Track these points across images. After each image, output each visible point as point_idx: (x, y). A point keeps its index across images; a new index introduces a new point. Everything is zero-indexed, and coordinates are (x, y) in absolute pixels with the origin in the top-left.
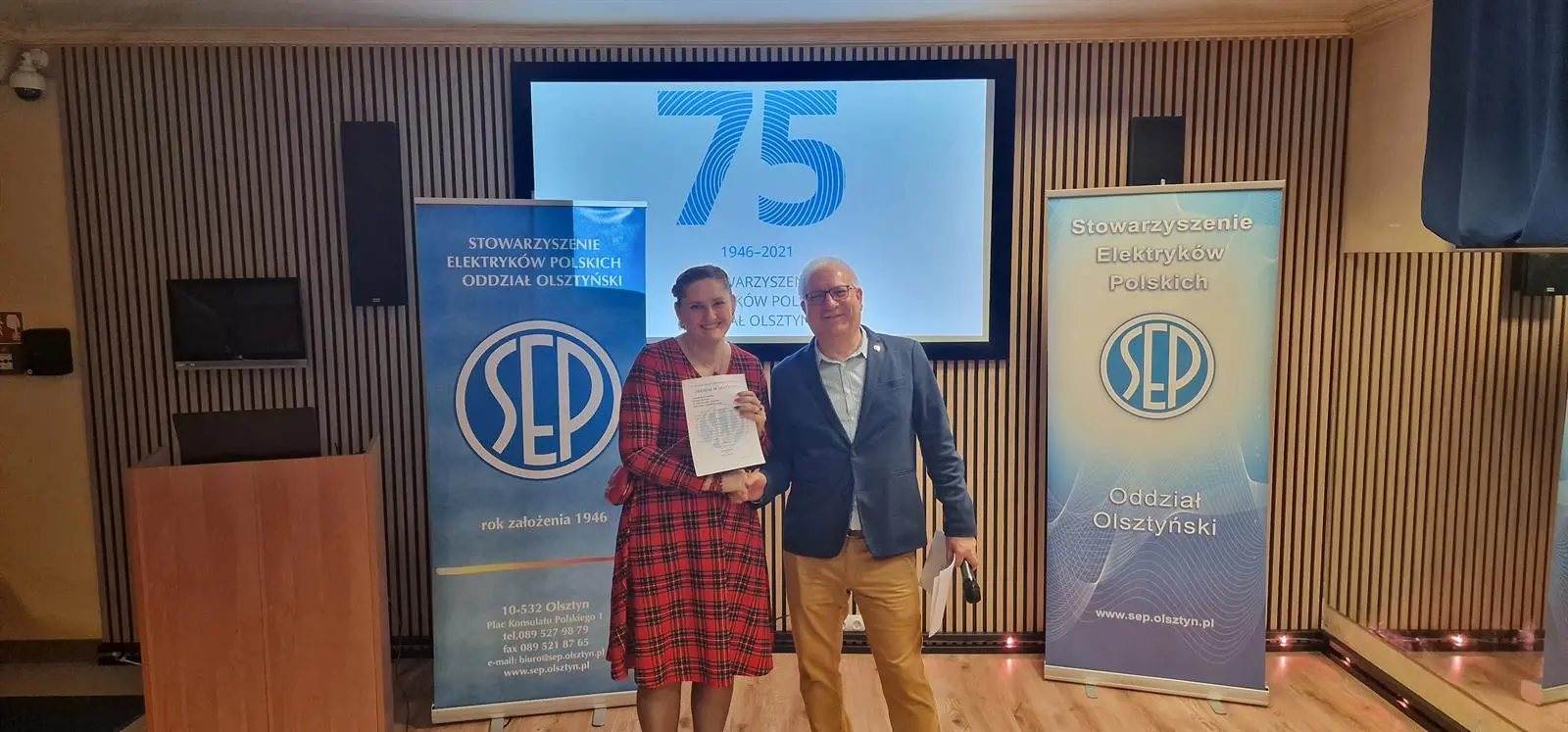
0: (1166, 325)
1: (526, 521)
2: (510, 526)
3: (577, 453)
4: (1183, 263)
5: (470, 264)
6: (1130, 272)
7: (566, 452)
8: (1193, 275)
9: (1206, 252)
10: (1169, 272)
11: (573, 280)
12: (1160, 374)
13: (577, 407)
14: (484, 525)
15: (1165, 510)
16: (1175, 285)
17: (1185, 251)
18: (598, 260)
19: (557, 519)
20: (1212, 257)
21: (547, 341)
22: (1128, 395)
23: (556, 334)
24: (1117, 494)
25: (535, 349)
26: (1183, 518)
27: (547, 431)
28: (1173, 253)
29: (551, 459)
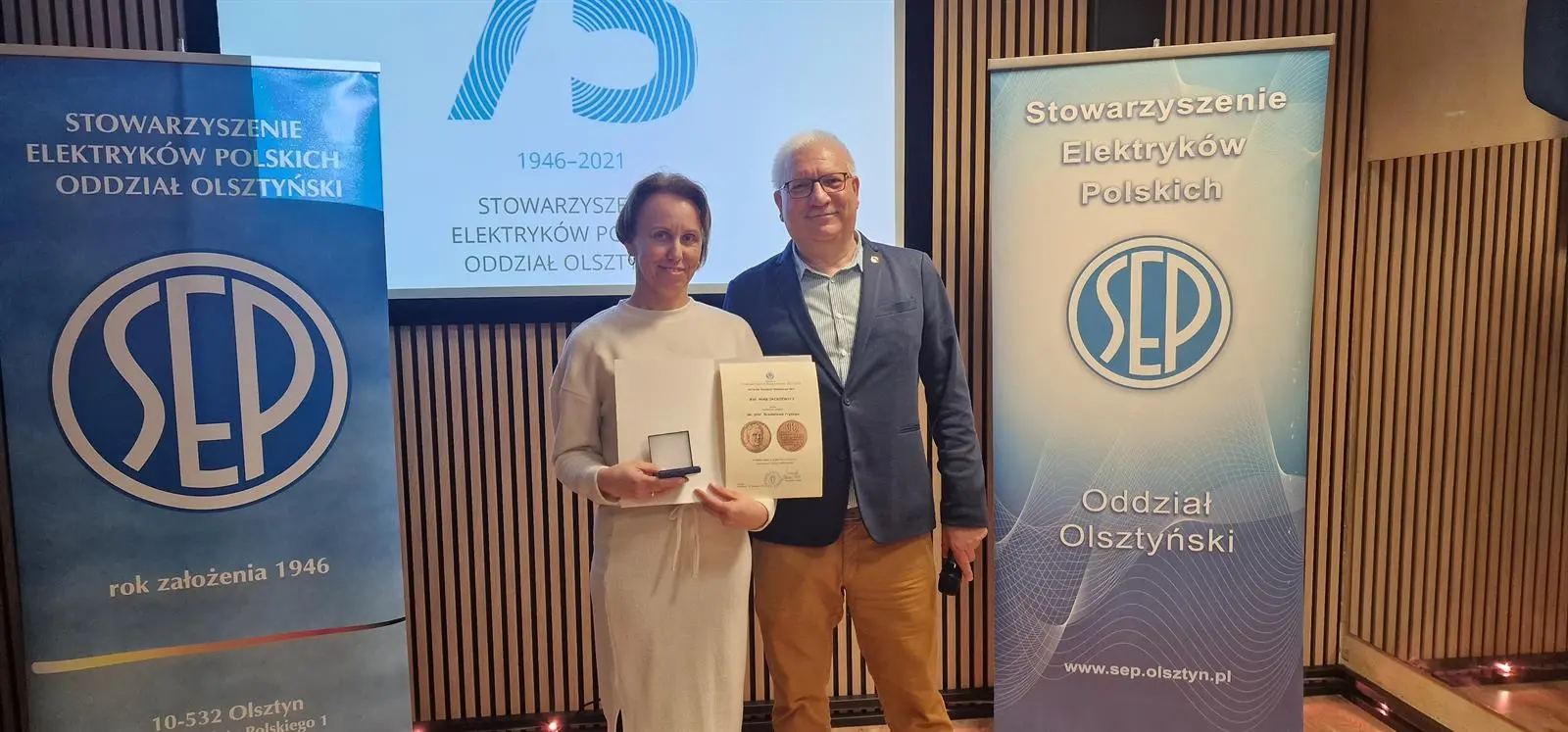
0: (1162, 252)
1: (187, 579)
2: (161, 588)
3: (272, 469)
4: (1187, 163)
5: (68, 157)
6: (1111, 177)
7: (254, 466)
8: (1199, 180)
9: (1219, 145)
10: (1166, 176)
11: (256, 188)
12: (1153, 325)
13: (270, 393)
14: (112, 588)
15: (1162, 517)
16: (1177, 195)
17: (1190, 144)
18: (298, 153)
19: (243, 573)
20: (1227, 151)
21: (214, 285)
22: (1108, 355)
23: (229, 275)
24: (1097, 499)
25: (194, 300)
26: (1187, 529)
27: (221, 431)
28: (1171, 149)
29: (228, 476)
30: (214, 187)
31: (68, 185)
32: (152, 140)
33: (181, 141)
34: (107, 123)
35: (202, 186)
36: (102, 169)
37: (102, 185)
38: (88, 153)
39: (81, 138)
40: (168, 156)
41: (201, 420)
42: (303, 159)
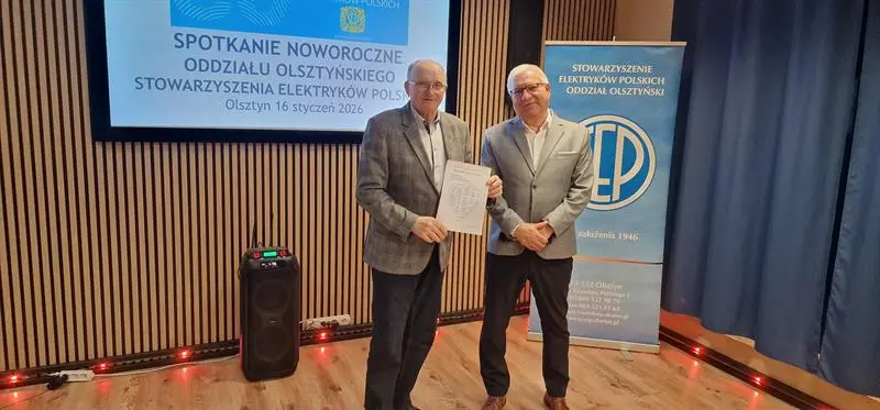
3: (623, 197)
5: (572, 80)
7: (616, 194)
11: (632, 91)
13: (625, 170)
18: (649, 79)
19: (607, 234)
21: (612, 128)
23: (617, 124)
25: (604, 132)
27: (606, 182)
29: (607, 198)
30: (617, 91)
31: (570, 90)
32: (601, 73)
33: (610, 75)
34: (586, 68)
35: (613, 91)
36: (581, 85)
37: (581, 90)
38: (578, 79)
39: (578, 74)
40: (603, 80)
41: (600, 177)
42: (651, 81)
